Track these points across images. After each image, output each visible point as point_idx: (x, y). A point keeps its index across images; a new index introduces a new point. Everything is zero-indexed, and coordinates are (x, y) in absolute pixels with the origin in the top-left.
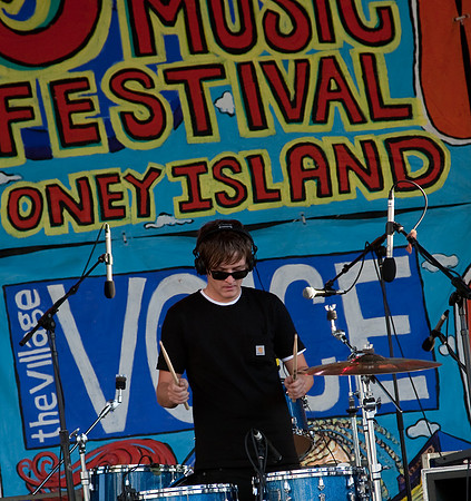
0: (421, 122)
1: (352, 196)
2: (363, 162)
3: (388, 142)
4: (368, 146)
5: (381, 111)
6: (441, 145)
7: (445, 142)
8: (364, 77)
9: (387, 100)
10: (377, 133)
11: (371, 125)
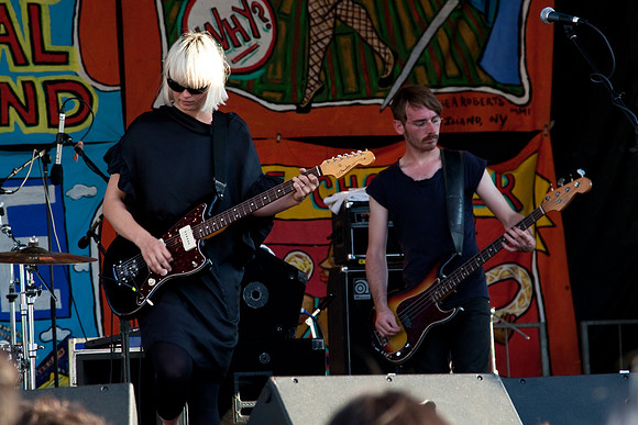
0: (76, 68)
1: (11, 129)
2: (23, 101)
3: (45, 84)
4: (28, 86)
5: (43, 56)
6: (91, 89)
7: (94, 87)
8: (30, 25)
9: (48, 46)
10: (37, 75)
11: (32, 68)
